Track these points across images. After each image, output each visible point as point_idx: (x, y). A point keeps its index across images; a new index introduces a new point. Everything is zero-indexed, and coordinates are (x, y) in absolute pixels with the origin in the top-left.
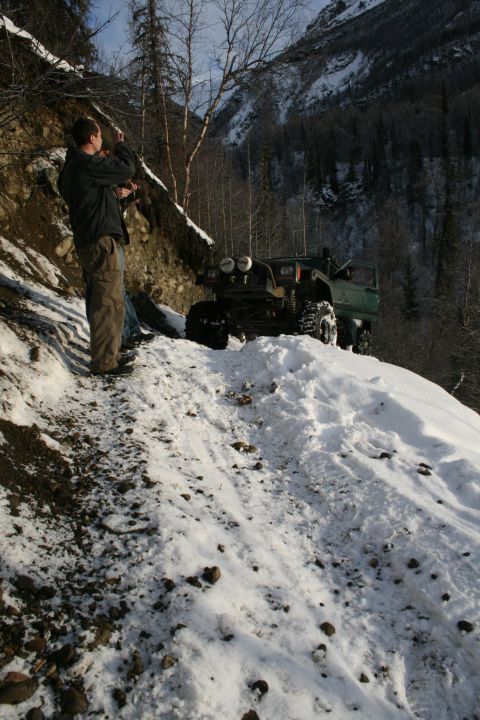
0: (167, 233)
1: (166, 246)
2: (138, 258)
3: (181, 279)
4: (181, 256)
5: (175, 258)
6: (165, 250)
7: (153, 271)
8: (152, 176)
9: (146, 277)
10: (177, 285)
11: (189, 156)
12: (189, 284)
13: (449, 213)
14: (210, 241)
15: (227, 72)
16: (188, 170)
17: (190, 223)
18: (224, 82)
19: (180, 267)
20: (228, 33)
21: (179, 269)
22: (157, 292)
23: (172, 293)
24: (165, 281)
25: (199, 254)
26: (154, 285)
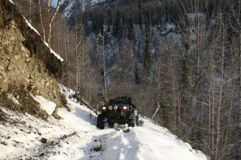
0: (40, 57)
1: (40, 63)
2: (23, 72)
3: (47, 79)
4: (47, 68)
5: (45, 68)
6: (39, 65)
7: (32, 77)
8: (32, 27)
9: (28, 81)
10: (46, 83)
11: (51, 19)
12: (52, 81)
14: (62, 60)
16: (50, 25)
17: (52, 51)
21: (46, 74)
22: (35, 89)
23: (43, 87)
24: (39, 81)
25: (57, 67)
26: (33, 85)
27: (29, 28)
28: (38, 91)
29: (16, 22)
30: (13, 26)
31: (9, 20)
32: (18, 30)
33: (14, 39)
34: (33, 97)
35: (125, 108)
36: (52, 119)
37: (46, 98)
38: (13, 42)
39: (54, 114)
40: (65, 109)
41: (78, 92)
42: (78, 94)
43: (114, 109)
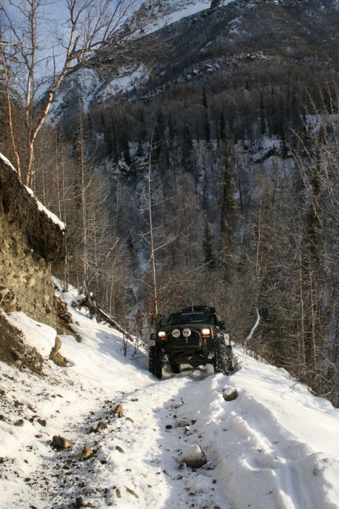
1: (14, 234)
3: (32, 270)
4: (29, 243)
5: (25, 246)
6: (13, 239)
10: (28, 278)
12: (40, 274)
13: (228, 182)
14: (62, 225)
15: (70, 51)
16: (32, 146)
17: (41, 207)
18: (68, 60)
19: (30, 257)
20: (72, 14)
21: (28, 259)
22: (7, 297)
23: (23, 289)
24: (15, 277)
25: (52, 242)
26: (4, 288)
28: (15, 301)
34: (7, 318)
35: (206, 331)
36: (50, 368)
37: (30, 314)
39: (54, 355)
40: (72, 337)
41: (91, 294)
42: (92, 299)
43: (185, 335)
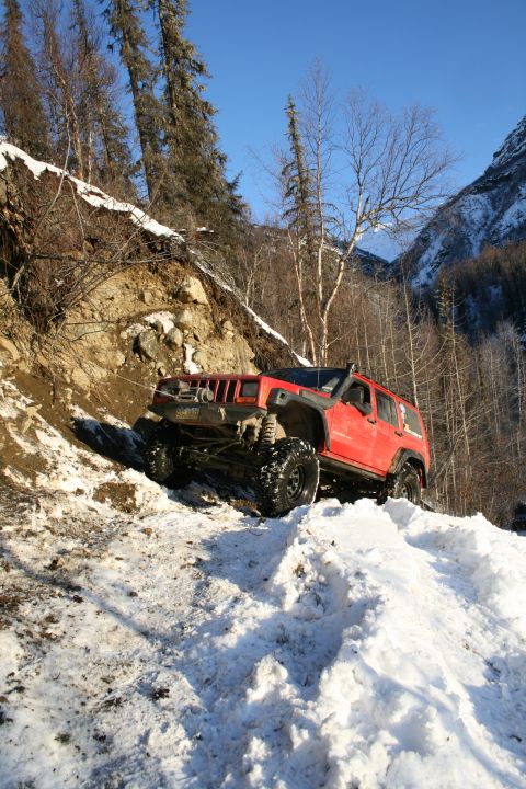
8: (269, 330)
15: (359, 215)
16: (324, 319)
20: (358, 175)
27: (262, 332)
29: (236, 323)
30: (229, 333)
31: (222, 322)
32: (240, 338)
33: (232, 356)
38: (231, 362)
